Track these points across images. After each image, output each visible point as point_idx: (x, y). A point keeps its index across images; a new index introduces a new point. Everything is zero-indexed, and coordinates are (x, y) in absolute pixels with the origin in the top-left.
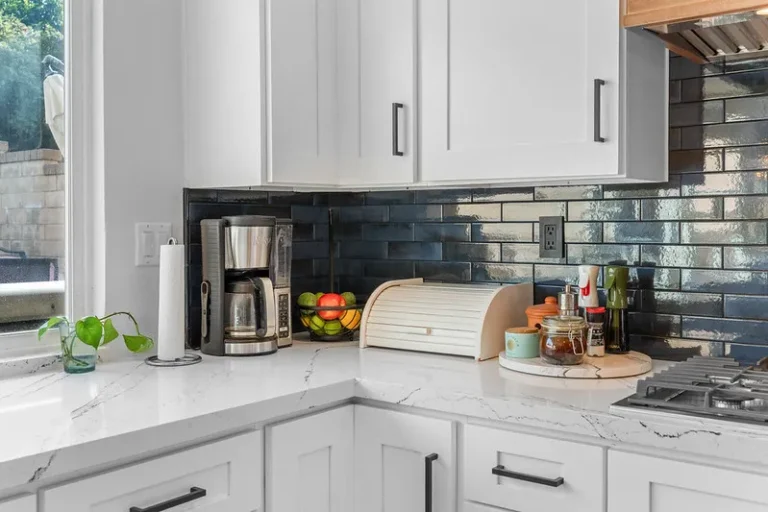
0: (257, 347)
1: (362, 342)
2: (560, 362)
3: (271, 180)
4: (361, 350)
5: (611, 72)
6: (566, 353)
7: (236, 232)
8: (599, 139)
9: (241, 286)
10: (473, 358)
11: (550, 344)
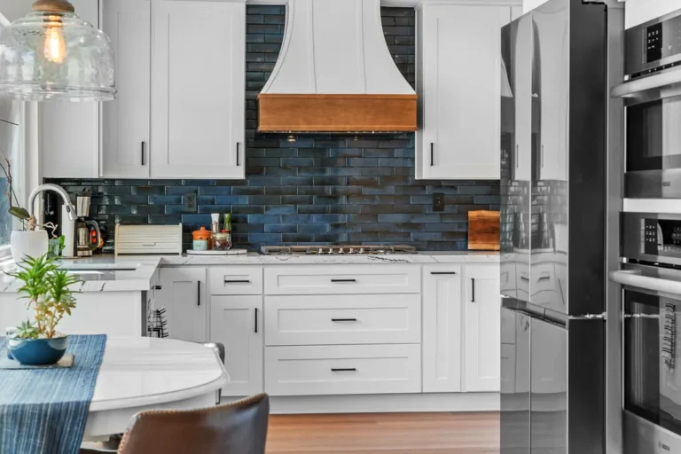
0: (86, 253)
1: (116, 253)
2: (223, 249)
3: (101, 175)
4: (116, 256)
5: (242, 140)
6: (224, 246)
7: (79, 199)
8: (238, 165)
9: (79, 224)
10: (178, 254)
11: (218, 244)
